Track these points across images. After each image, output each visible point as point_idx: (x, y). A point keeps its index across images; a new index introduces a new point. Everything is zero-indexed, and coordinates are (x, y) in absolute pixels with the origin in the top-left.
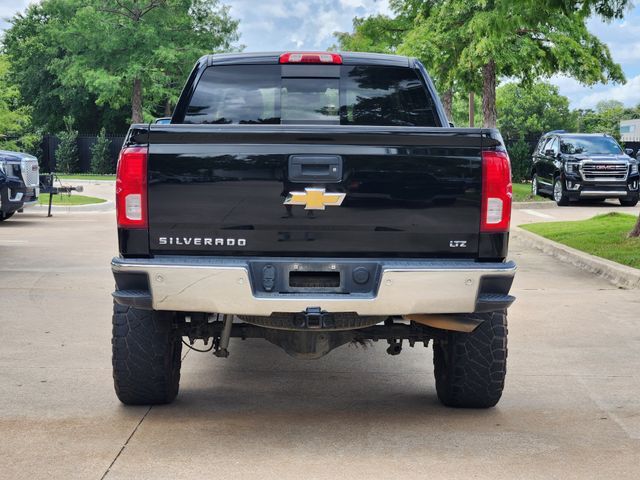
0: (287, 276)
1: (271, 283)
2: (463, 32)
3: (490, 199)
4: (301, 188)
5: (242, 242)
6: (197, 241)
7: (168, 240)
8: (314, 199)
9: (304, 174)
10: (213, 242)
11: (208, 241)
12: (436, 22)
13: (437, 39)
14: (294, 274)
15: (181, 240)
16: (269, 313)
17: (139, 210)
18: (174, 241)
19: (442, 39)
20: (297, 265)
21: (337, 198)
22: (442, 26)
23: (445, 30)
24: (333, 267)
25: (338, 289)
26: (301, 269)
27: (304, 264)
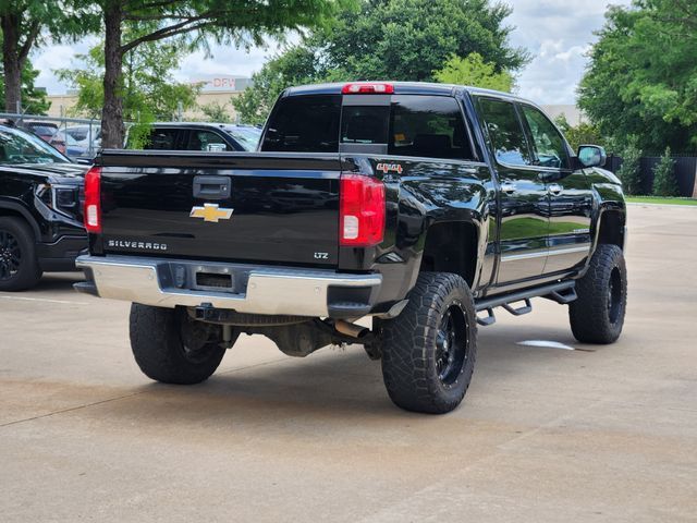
0: (194, 276)
1: (182, 282)
3: (346, 217)
4: (200, 203)
5: (164, 247)
6: (134, 245)
7: (115, 243)
8: (210, 212)
9: (203, 192)
11: (141, 245)
14: (199, 275)
15: (124, 243)
17: (96, 218)
18: (119, 244)
20: (201, 267)
21: (227, 213)
24: (226, 271)
25: (231, 290)
26: (204, 271)
27: (205, 267)
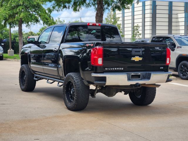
2: (15, 11)
3: (167, 58)
4: (134, 56)
5: (122, 69)
6: (113, 69)
7: (107, 69)
8: (137, 59)
9: (135, 53)
10: (117, 69)
12: (6, 8)
13: (7, 13)
14: (132, 76)
15: (110, 69)
16: (130, 85)
17: (101, 62)
18: (109, 69)
19: (9, 13)
20: (133, 74)
21: (141, 59)
22: (8, 9)
23: (10, 10)
24: (140, 74)
25: (140, 79)
27: (134, 73)
